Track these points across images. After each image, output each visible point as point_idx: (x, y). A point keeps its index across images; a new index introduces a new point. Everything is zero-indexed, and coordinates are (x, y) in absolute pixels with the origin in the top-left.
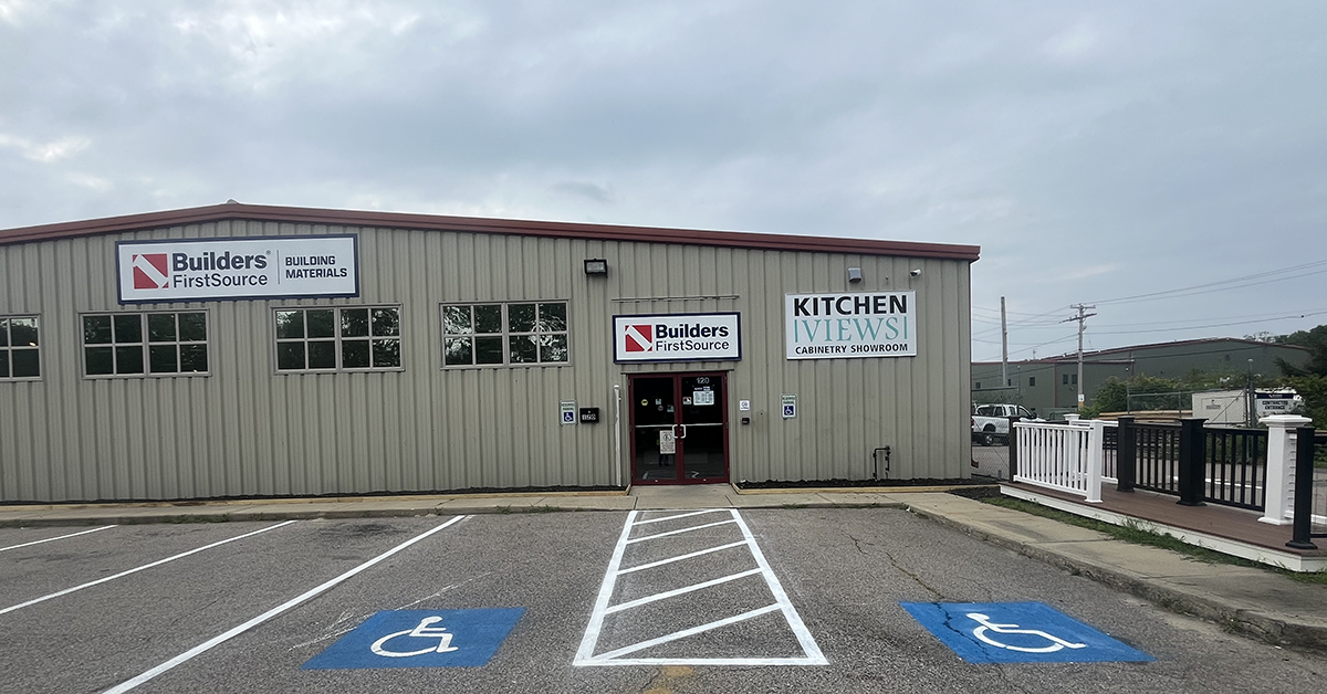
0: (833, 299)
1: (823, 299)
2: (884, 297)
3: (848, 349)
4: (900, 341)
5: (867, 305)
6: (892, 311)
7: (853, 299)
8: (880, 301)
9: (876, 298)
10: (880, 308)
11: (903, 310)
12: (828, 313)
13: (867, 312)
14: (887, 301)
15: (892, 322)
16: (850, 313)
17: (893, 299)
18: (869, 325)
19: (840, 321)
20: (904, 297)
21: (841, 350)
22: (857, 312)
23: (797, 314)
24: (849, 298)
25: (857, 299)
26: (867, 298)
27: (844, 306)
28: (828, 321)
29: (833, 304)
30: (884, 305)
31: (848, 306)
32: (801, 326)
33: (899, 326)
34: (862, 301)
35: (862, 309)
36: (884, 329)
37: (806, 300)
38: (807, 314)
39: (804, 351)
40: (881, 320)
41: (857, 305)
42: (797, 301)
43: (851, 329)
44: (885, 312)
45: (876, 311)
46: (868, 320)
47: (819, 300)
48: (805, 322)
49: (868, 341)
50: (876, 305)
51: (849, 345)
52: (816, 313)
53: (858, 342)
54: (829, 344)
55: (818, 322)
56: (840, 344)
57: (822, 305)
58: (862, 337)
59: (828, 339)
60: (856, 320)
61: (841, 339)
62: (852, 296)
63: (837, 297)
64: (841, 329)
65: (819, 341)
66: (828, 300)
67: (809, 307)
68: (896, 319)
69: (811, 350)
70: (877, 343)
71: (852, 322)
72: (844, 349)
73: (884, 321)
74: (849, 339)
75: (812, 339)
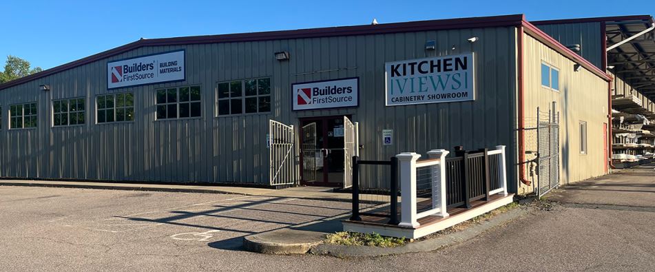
0: (416, 63)
1: (409, 64)
2: (451, 59)
3: (426, 98)
4: (462, 90)
5: (439, 66)
6: (457, 69)
7: (429, 63)
8: (448, 62)
9: (445, 61)
10: (448, 67)
11: (464, 67)
12: (413, 73)
13: (439, 70)
14: (453, 62)
15: (456, 77)
16: (427, 72)
17: (458, 60)
18: (440, 80)
19: (420, 78)
20: (465, 58)
21: (421, 98)
22: (432, 71)
23: (393, 75)
24: (426, 62)
25: (432, 62)
26: (439, 61)
27: (424, 68)
28: (412, 79)
29: (416, 67)
30: (451, 65)
31: (426, 67)
32: (395, 83)
33: (462, 79)
34: (435, 63)
35: (435, 69)
36: (451, 82)
37: (398, 66)
38: (398, 75)
39: (397, 100)
40: (449, 76)
41: (432, 66)
42: (393, 66)
43: (428, 84)
44: (451, 70)
45: (445, 70)
46: (439, 76)
47: (407, 65)
48: (398, 81)
49: (440, 91)
50: (445, 65)
51: (426, 94)
52: (405, 74)
53: (432, 92)
54: (413, 94)
55: (406, 79)
56: (421, 94)
57: (409, 68)
58: (435, 89)
59: (412, 91)
60: (431, 77)
61: (421, 91)
62: (429, 60)
63: (419, 61)
64: (421, 83)
65: (407, 93)
66: (412, 65)
67: (400, 70)
68: (459, 74)
69: (401, 99)
70: (445, 92)
71: (428, 78)
72: (423, 98)
73: (451, 76)
74: (426, 91)
75: (402, 92)
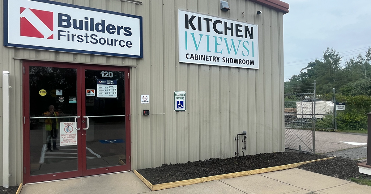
0: (211, 20)
1: (205, 19)
2: (241, 26)
3: (221, 60)
4: (250, 58)
5: (231, 29)
6: (246, 37)
7: (223, 23)
8: (239, 28)
9: (237, 26)
10: (239, 33)
11: (252, 37)
12: (208, 30)
13: (232, 34)
14: (243, 29)
15: (246, 44)
16: (221, 33)
17: (246, 28)
18: (233, 44)
19: (216, 38)
20: (252, 28)
21: (216, 59)
23: (187, 27)
24: (221, 22)
25: (226, 23)
26: (232, 24)
28: (208, 36)
29: (211, 24)
30: (241, 31)
31: (220, 27)
32: (190, 37)
33: (249, 47)
34: (229, 26)
35: (229, 31)
36: (241, 49)
37: (193, 17)
38: (194, 28)
39: (192, 57)
40: (240, 41)
41: (226, 28)
42: (187, 16)
43: (222, 46)
44: (242, 36)
45: (237, 35)
46: (232, 40)
47: (202, 19)
48: (193, 34)
49: (232, 56)
50: (237, 30)
51: (221, 57)
52: (200, 29)
53: (227, 56)
54: (209, 54)
55: (201, 35)
56: (216, 55)
57: (204, 23)
58: (229, 52)
59: (208, 50)
60: (225, 39)
61: (216, 51)
62: (223, 21)
63: (214, 19)
64: (216, 44)
65: (202, 52)
66: (208, 21)
67: (195, 22)
68: (248, 42)
69: (196, 57)
70: (237, 57)
71: (223, 40)
72: (218, 59)
73: (241, 43)
74: (221, 52)
75: (197, 48)
